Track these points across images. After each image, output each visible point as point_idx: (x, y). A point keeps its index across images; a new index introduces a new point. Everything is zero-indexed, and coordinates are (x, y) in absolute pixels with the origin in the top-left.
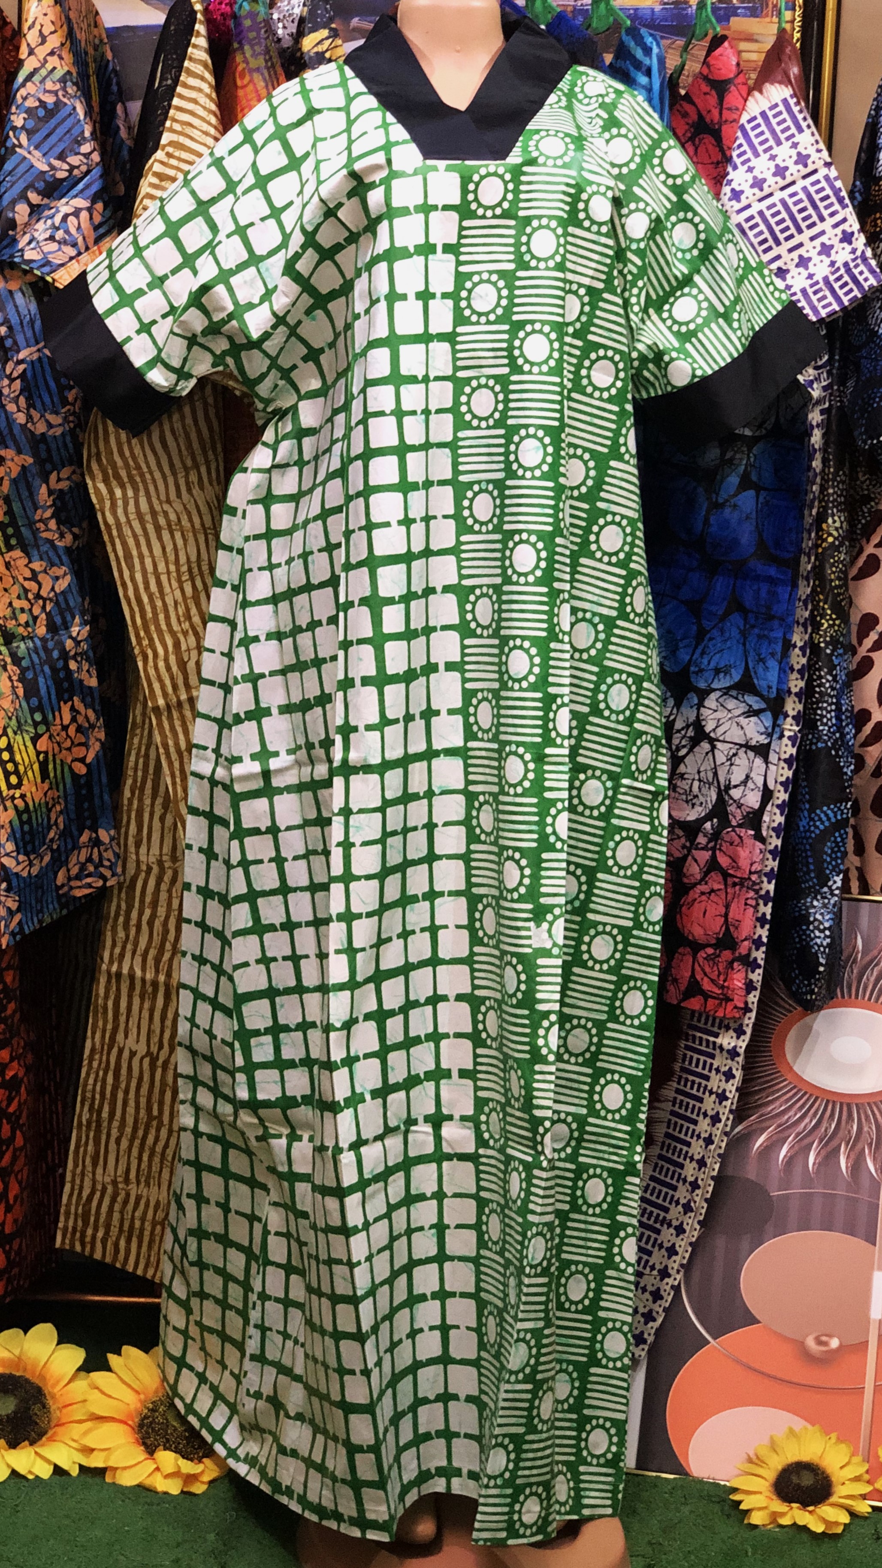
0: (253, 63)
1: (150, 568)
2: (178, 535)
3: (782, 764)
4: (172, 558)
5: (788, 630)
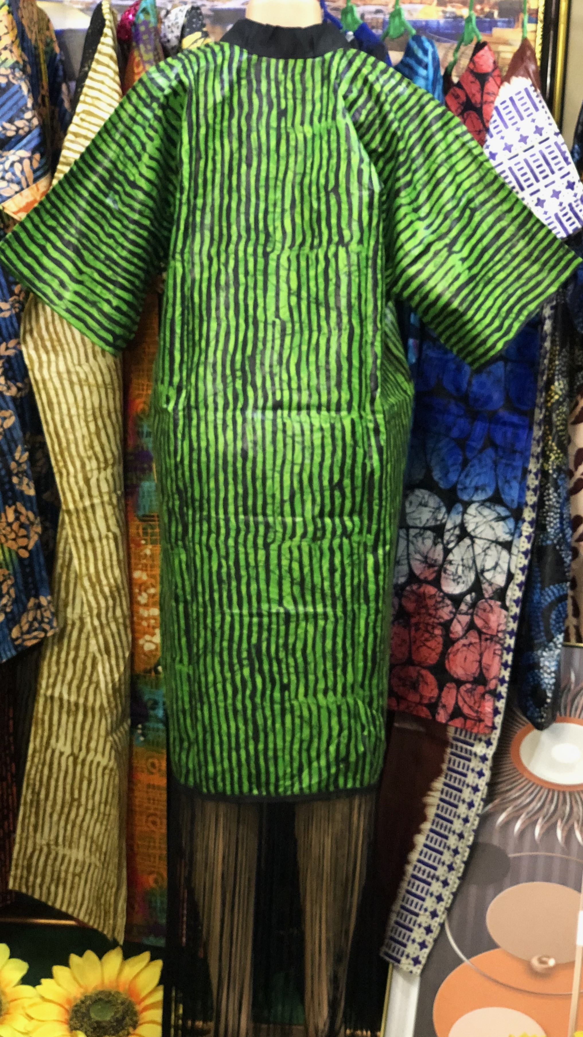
0: (146, 57)
1: (65, 411)
2: (86, 388)
3: (521, 555)
4: (81, 404)
5: (526, 461)
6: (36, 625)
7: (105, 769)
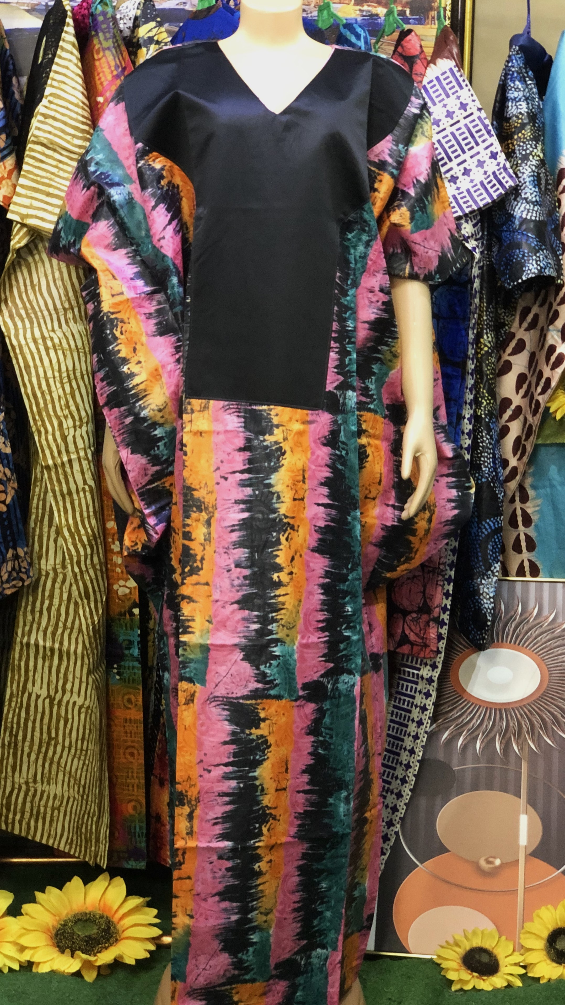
0: (105, 44)
1: (41, 374)
2: (60, 353)
4: (56, 367)
5: (460, 407)
6: (15, 574)
7: (81, 707)
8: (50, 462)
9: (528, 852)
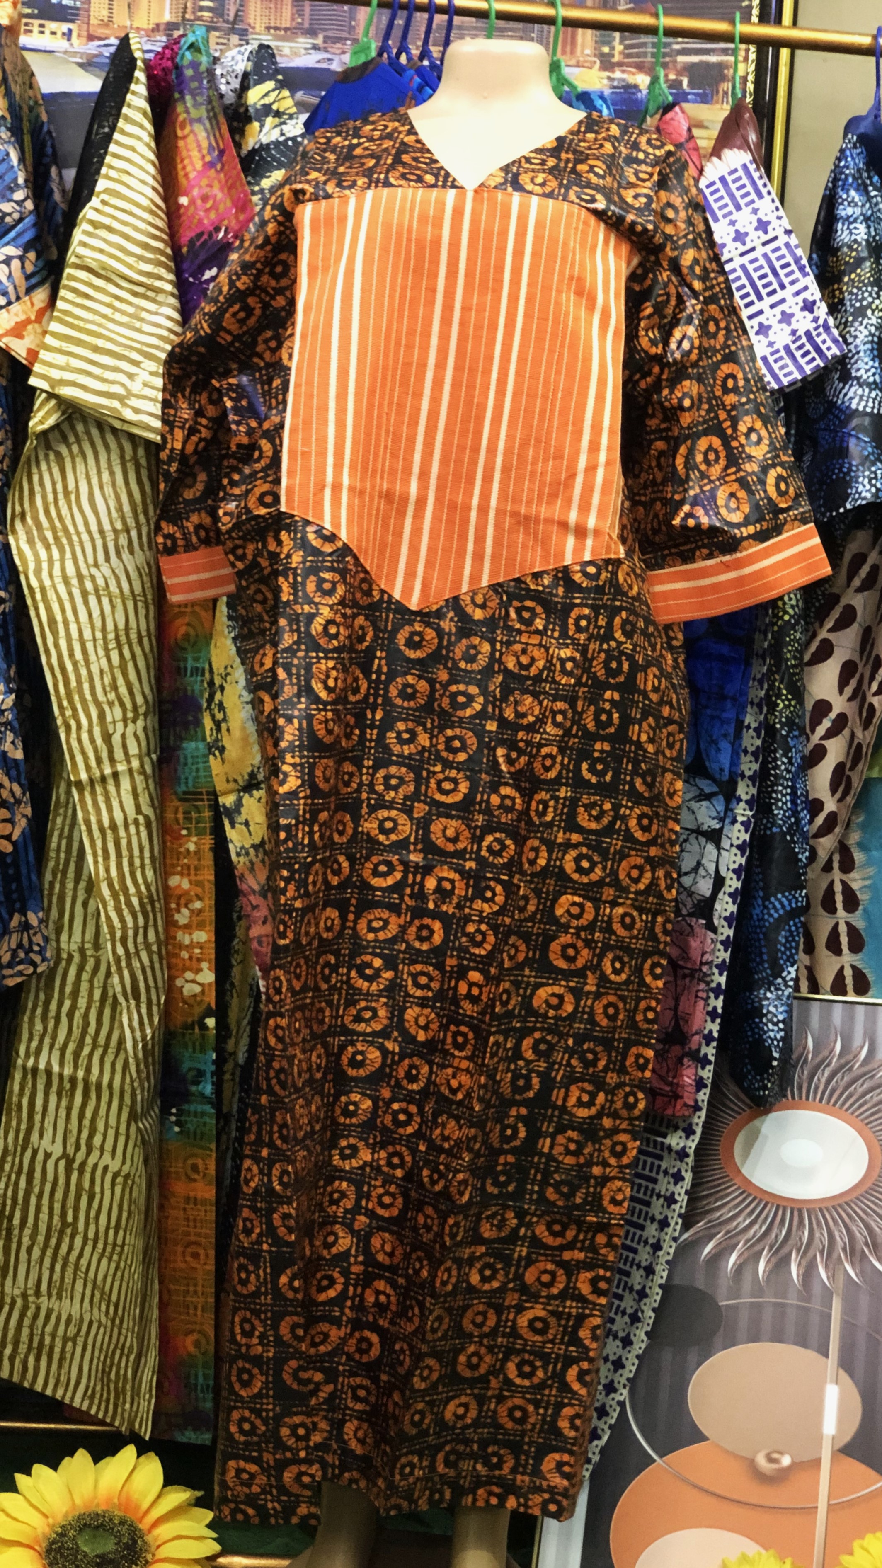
0: (194, 113)
1: (75, 634)
2: (105, 601)
3: (734, 850)
4: (98, 623)
5: (741, 710)
6: (21, 955)
7: (116, 1175)
8: (84, 776)
9: (837, 1447)
